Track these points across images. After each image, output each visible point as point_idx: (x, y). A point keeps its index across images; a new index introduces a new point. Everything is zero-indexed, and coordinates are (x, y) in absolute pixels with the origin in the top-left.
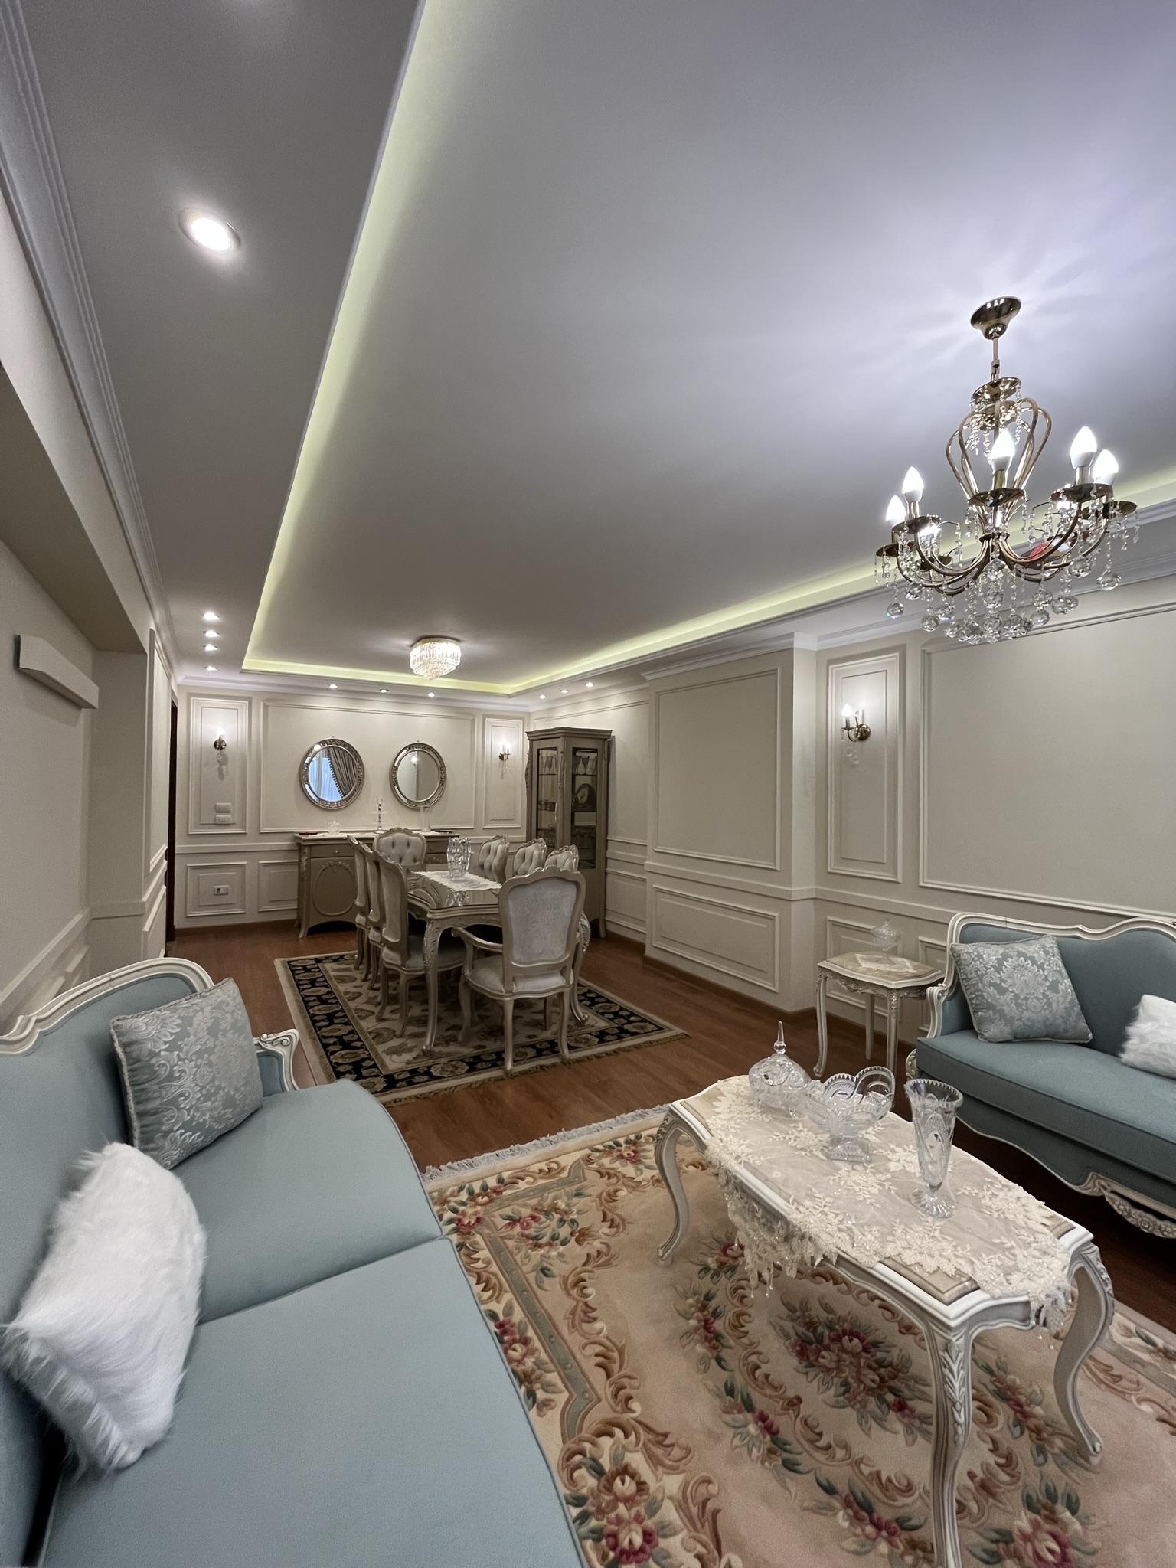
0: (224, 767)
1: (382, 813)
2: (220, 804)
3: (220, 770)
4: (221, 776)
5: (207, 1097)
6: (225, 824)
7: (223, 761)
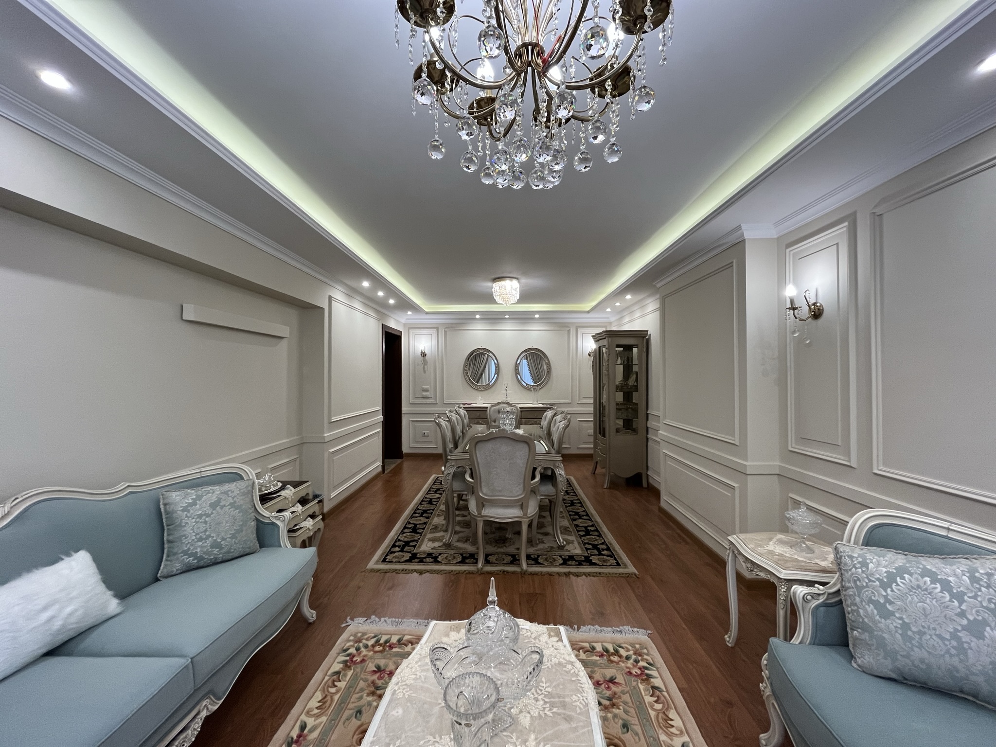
0: (426, 367)
1: (508, 392)
2: (425, 387)
3: (424, 368)
4: (425, 372)
5: (201, 539)
6: (427, 398)
7: (425, 363)
